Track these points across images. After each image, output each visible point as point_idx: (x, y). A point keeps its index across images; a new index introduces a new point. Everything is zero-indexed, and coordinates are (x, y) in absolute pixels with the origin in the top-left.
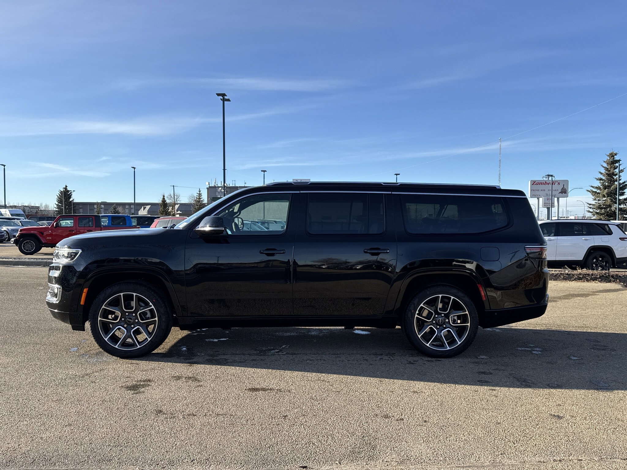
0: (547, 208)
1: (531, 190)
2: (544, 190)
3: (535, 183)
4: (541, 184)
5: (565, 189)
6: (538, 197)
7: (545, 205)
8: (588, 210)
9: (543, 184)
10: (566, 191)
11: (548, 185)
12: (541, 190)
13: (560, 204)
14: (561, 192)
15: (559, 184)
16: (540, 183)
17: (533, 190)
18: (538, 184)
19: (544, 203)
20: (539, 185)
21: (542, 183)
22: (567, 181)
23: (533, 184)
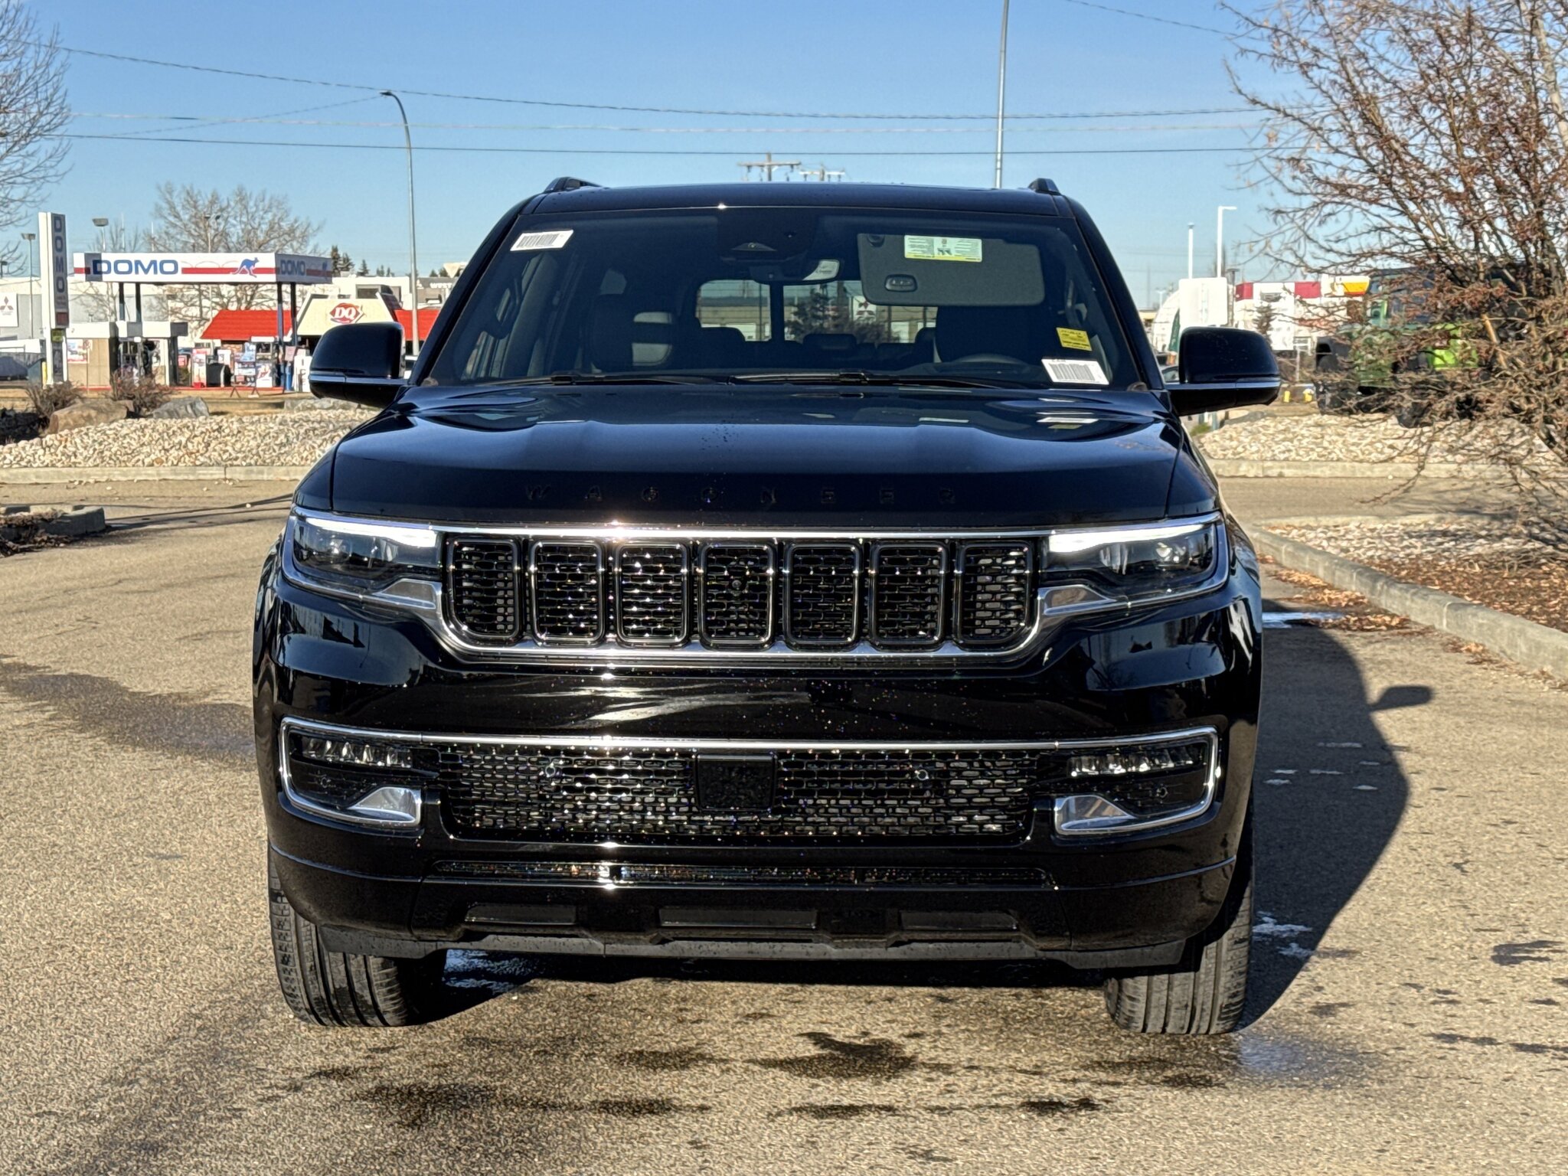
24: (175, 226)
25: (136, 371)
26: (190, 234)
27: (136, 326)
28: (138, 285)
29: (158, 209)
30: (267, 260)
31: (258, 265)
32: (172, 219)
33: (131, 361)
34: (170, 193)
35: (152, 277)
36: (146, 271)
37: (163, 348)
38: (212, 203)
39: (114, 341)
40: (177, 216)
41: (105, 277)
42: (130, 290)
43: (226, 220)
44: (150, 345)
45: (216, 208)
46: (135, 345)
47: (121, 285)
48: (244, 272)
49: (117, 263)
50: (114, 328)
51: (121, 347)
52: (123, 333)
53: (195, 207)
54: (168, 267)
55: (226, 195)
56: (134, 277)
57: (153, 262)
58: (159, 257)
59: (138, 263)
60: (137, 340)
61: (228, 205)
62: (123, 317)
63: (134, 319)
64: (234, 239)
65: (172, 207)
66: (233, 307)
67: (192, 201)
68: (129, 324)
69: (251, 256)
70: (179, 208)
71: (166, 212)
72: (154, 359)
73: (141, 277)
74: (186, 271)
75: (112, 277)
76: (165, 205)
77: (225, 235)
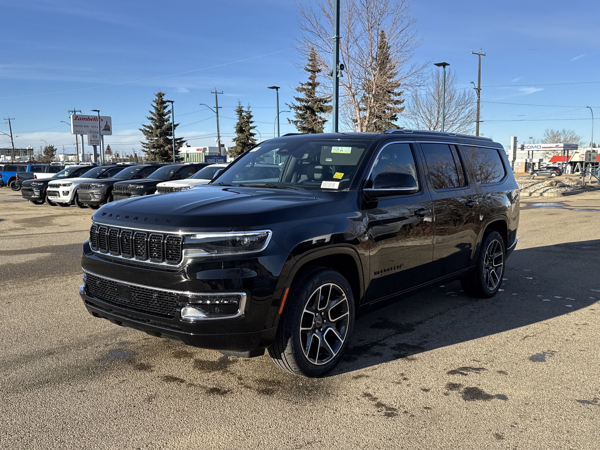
0: (93, 146)
1: (74, 126)
2: (88, 126)
3: (78, 118)
4: (84, 120)
5: (109, 126)
6: (82, 133)
7: (91, 142)
8: (142, 149)
9: (86, 120)
10: (110, 128)
11: (91, 120)
12: (85, 126)
13: (104, 142)
14: (105, 130)
15: (102, 121)
16: (83, 118)
17: (76, 126)
18: (80, 120)
19: (90, 141)
20: (82, 120)
21: (85, 118)
22: (110, 118)
23: (75, 119)
24: (548, 138)
25: (530, 169)
26: (552, 140)
27: (531, 160)
28: (533, 151)
29: (545, 134)
30: (562, 145)
31: (559, 146)
32: (548, 137)
33: (530, 167)
34: (548, 131)
35: (535, 149)
36: (534, 148)
37: (537, 164)
38: (557, 133)
39: (526, 163)
40: (549, 136)
41: (525, 149)
42: (531, 152)
43: (560, 136)
44: (534, 164)
45: (558, 134)
46: (531, 164)
47: (529, 151)
48: (556, 148)
49: (528, 146)
50: (526, 160)
51: (528, 164)
52: (528, 161)
53: (553, 134)
54: (539, 147)
55: (560, 131)
56: (531, 149)
57: (536, 146)
58: (537, 145)
59: (532, 146)
60: (531, 163)
61: (561, 133)
62: (528, 158)
63: (531, 158)
64: (562, 140)
65: (548, 134)
66: (560, 155)
67: (552, 132)
68: (530, 159)
69: (558, 144)
70: (549, 134)
71: (546, 135)
72: (535, 167)
73: (533, 149)
74: (543, 148)
75: (527, 149)
76: (546, 134)
77: (559, 139)
